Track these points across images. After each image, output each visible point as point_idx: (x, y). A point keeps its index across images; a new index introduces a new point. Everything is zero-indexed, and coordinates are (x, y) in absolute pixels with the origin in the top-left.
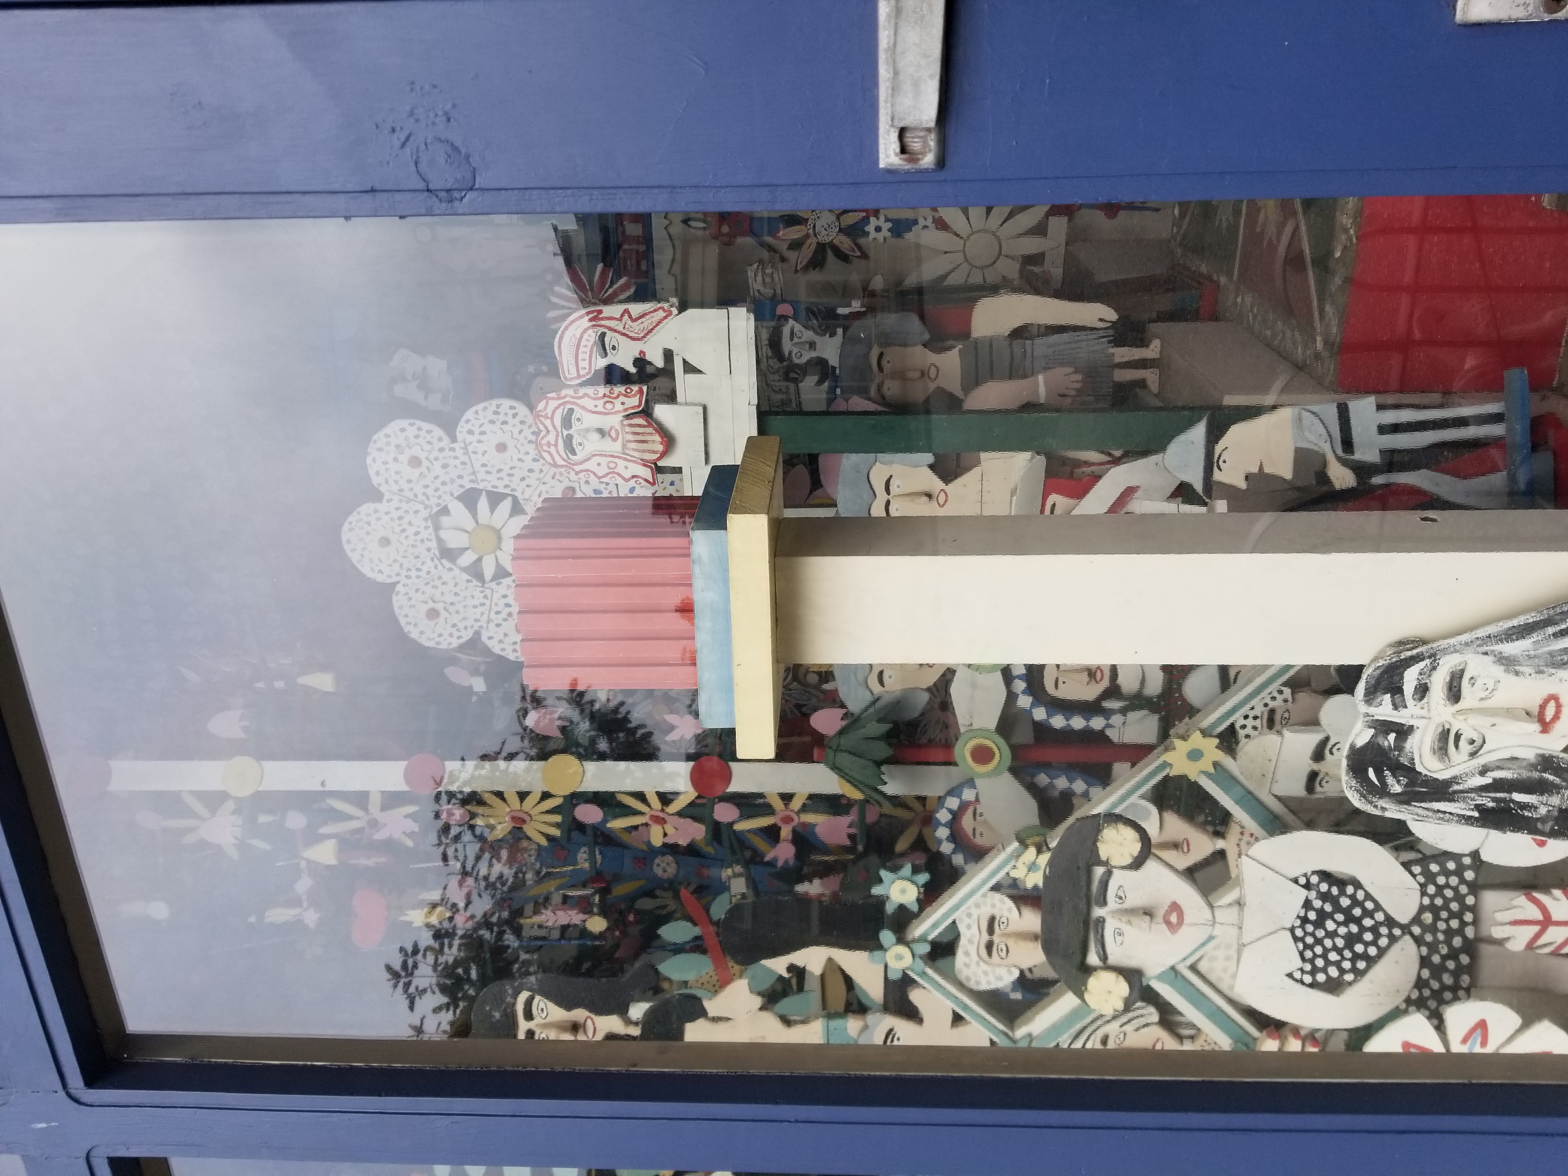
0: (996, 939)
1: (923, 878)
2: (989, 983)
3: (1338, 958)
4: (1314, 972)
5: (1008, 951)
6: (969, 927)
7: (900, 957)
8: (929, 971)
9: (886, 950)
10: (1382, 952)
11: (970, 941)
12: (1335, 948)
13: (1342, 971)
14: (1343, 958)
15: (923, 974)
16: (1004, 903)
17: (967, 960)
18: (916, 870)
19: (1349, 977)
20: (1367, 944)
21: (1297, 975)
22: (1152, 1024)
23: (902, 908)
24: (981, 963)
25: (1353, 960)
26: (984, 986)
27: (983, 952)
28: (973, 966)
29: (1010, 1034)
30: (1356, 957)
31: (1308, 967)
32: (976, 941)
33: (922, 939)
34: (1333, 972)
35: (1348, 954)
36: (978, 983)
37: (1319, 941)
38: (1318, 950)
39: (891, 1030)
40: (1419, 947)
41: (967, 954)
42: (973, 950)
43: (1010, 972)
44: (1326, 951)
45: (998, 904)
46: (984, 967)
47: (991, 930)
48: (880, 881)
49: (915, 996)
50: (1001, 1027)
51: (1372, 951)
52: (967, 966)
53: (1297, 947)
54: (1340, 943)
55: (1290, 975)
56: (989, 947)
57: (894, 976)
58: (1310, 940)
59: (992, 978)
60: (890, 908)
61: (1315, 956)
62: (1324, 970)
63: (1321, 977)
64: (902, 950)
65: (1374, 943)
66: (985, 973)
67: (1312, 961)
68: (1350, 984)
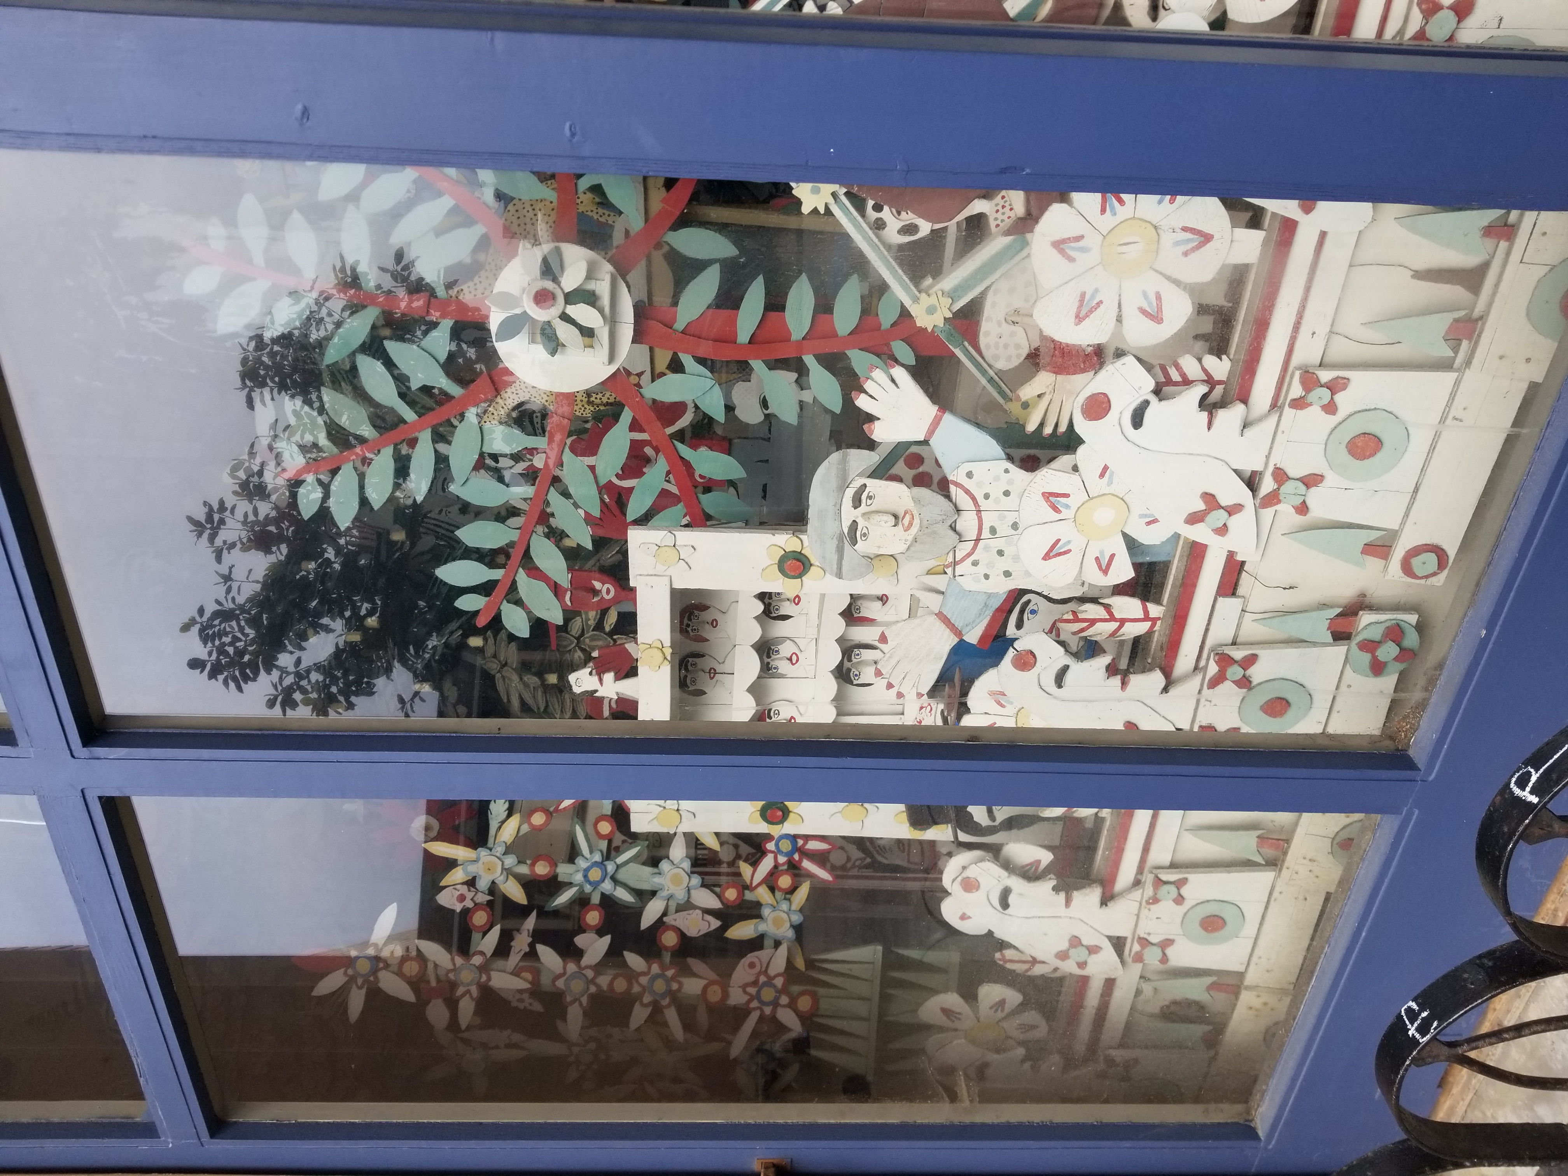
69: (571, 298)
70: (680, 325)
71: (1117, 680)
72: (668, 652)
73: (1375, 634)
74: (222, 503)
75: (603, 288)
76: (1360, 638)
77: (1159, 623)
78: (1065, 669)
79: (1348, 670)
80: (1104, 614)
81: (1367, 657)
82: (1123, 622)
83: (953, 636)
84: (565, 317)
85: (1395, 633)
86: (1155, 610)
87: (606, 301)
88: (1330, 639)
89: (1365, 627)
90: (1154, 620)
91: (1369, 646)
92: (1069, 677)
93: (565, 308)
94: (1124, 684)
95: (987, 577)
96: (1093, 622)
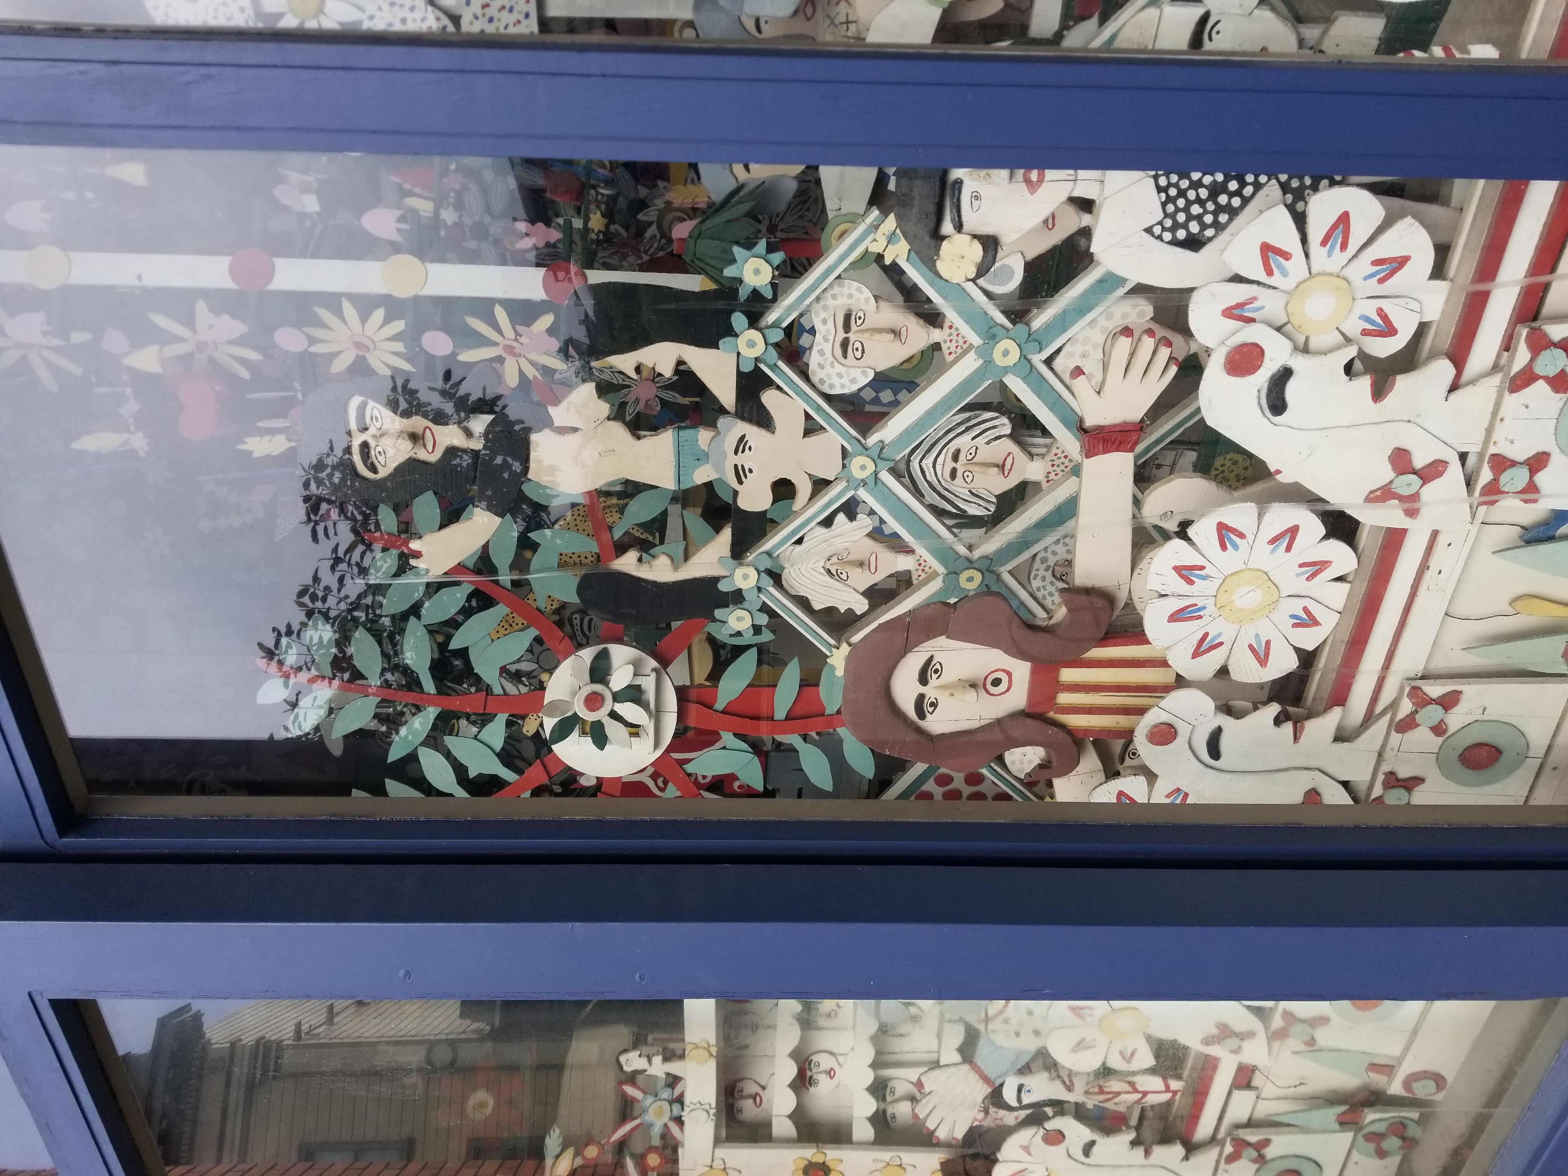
0: (852, 336)
1: (778, 257)
2: (843, 386)
3: (1201, 211)
4: (1173, 229)
5: (863, 351)
6: (825, 322)
7: (751, 344)
8: (781, 364)
9: (736, 335)
10: (1246, 201)
11: (826, 340)
12: (1199, 201)
13: (1204, 226)
14: (1206, 212)
15: (774, 367)
16: (862, 293)
17: (821, 360)
18: (771, 249)
19: (1209, 232)
20: (1231, 195)
21: (1157, 230)
22: (1004, 436)
23: (755, 293)
24: (836, 364)
25: (1215, 213)
26: (837, 391)
27: (838, 351)
28: (827, 367)
29: (863, 441)
30: (1219, 209)
31: (1168, 223)
32: (831, 338)
33: (775, 325)
34: (1194, 227)
35: (1210, 206)
36: (831, 386)
37: (1182, 193)
38: (1181, 203)
39: (743, 437)
40: (1285, 194)
41: (822, 353)
42: (827, 348)
43: (864, 373)
44: (1189, 203)
45: (856, 294)
46: (838, 368)
47: (847, 328)
48: (733, 261)
49: (769, 398)
50: (854, 433)
51: (1236, 202)
52: (821, 366)
53: (1160, 198)
54: (1204, 193)
55: (1149, 230)
56: (845, 344)
57: (747, 368)
58: (1173, 192)
59: (845, 380)
60: (743, 293)
61: (1178, 210)
62: (1185, 226)
63: (1181, 234)
64: (754, 335)
65: (1238, 193)
66: (840, 375)
67: (1173, 216)
68: (1210, 239)
69: (617, 697)
70: (720, 705)
71: (1140, 1151)
72: (714, 1050)
73: (1380, 1128)
74: (289, 626)
75: (648, 683)
76: (1366, 1131)
77: (1179, 1094)
78: (1092, 1144)
79: (1355, 1152)
80: (1128, 1088)
81: (1371, 1146)
82: (1145, 1094)
83: (985, 1086)
84: (614, 715)
85: (1399, 1129)
86: (1175, 1085)
87: (651, 696)
88: (1337, 1126)
89: (1372, 1122)
90: (1175, 1093)
91: (1375, 1137)
92: (1095, 1150)
93: (613, 706)
94: (1147, 1153)
95: (1017, 1034)
96: (1118, 1094)
